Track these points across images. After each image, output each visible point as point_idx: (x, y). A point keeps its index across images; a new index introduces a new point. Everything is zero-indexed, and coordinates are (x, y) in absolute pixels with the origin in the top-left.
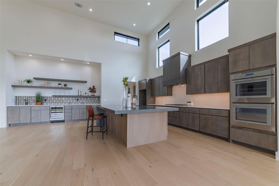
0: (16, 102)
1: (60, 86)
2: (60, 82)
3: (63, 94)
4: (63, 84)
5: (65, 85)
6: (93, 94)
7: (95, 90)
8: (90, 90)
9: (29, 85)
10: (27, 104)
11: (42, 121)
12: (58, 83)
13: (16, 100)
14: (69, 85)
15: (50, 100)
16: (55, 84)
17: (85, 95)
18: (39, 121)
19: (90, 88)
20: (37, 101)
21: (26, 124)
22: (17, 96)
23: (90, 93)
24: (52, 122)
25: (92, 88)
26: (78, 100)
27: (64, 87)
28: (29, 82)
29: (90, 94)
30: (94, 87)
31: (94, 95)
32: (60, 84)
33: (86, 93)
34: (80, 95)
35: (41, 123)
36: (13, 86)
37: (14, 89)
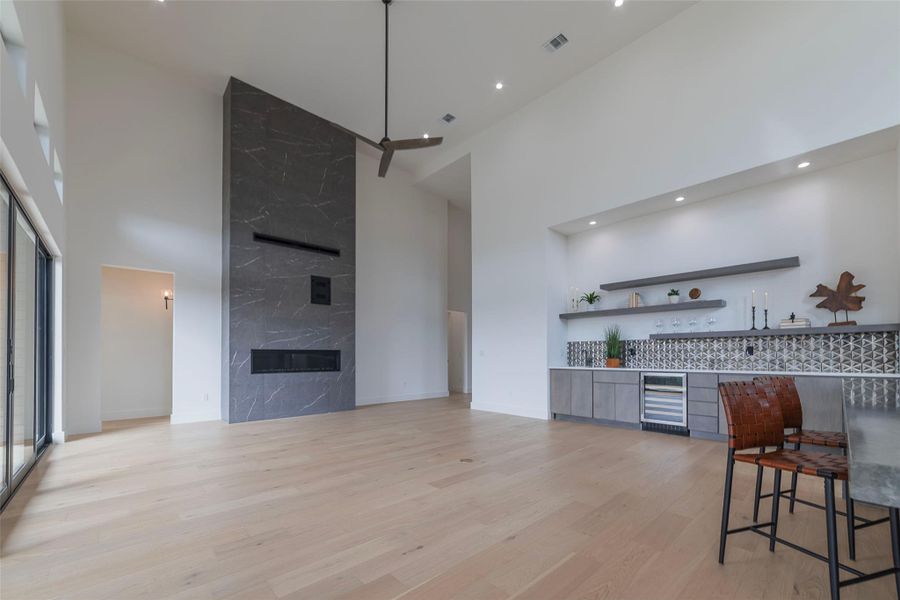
0: (569, 358)
1: (675, 299)
2: (675, 286)
3: (686, 329)
4: (685, 289)
5: (695, 293)
6: (841, 317)
7: (860, 294)
8: (820, 300)
9: (591, 308)
10: (589, 362)
11: (620, 419)
12: (668, 288)
13: (569, 353)
14: (711, 291)
15: (645, 352)
16: (658, 296)
17: (788, 325)
18: (612, 418)
19: (821, 291)
20: (610, 356)
21: (582, 420)
22: (572, 340)
23: (824, 312)
24: (649, 428)
25: (834, 287)
26: (750, 350)
27: (689, 299)
28: (591, 299)
29: (824, 319)
30: (847, 277)
31: (854, 323)
32: (674, 293)
33: (793, 317)
34: (760, 326)
35: (615, 424)
36: (562, 316)
37: (566, 324)
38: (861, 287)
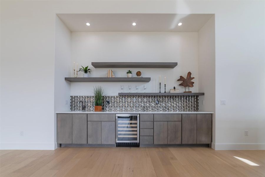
0: (71, 106)
1: (130, 75)
2: (131, 69)
4: (135, 71)
5: (139, 74)
6: (187, 89)
7: (193, 81)
8: (181, 82)
9: (86, 76)
10: (84, 108)
11: (104, 142)
12: (127, 70)
13: (71, 103)
14: (146, 73)
15: (114, 102)
16: (122, 73)
17: (173, 92)
18: (99, 143)
19: (181, 78)
20: (97, 104)
21: (81, 146)
23: (180, 87)
24: (119, 145)
25: (185, 77)
27: (136, 76)
28: (86, 71)
30: (190, 74)
31: (190, 92)
32: (130, 72)
33: (174, 88)
34: (163, 91)
35: (101, 146)
36: (67, 79)
37: (70, 85)
38: (193, 78)
